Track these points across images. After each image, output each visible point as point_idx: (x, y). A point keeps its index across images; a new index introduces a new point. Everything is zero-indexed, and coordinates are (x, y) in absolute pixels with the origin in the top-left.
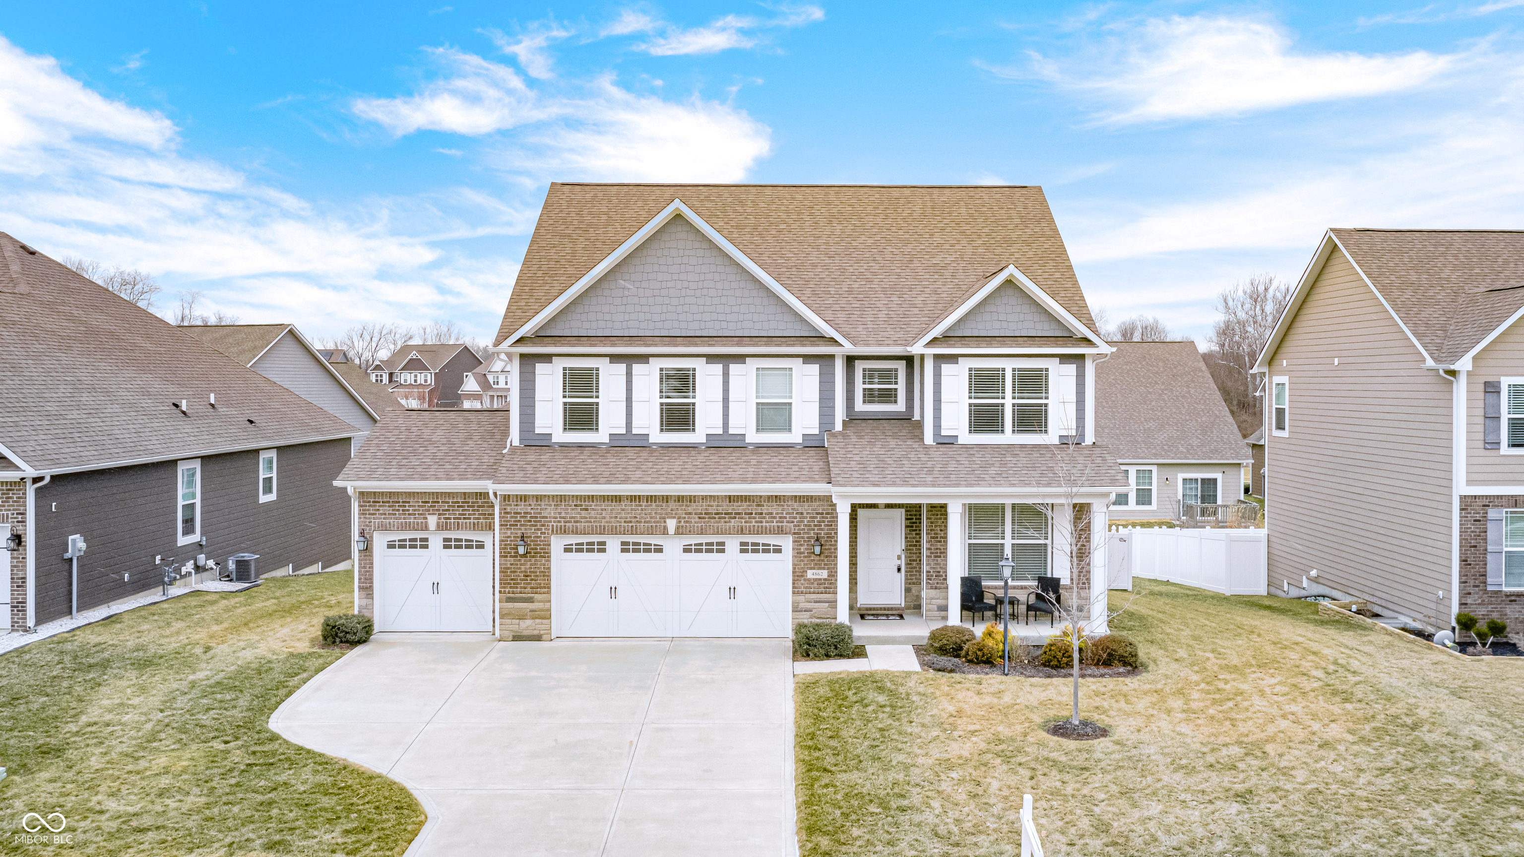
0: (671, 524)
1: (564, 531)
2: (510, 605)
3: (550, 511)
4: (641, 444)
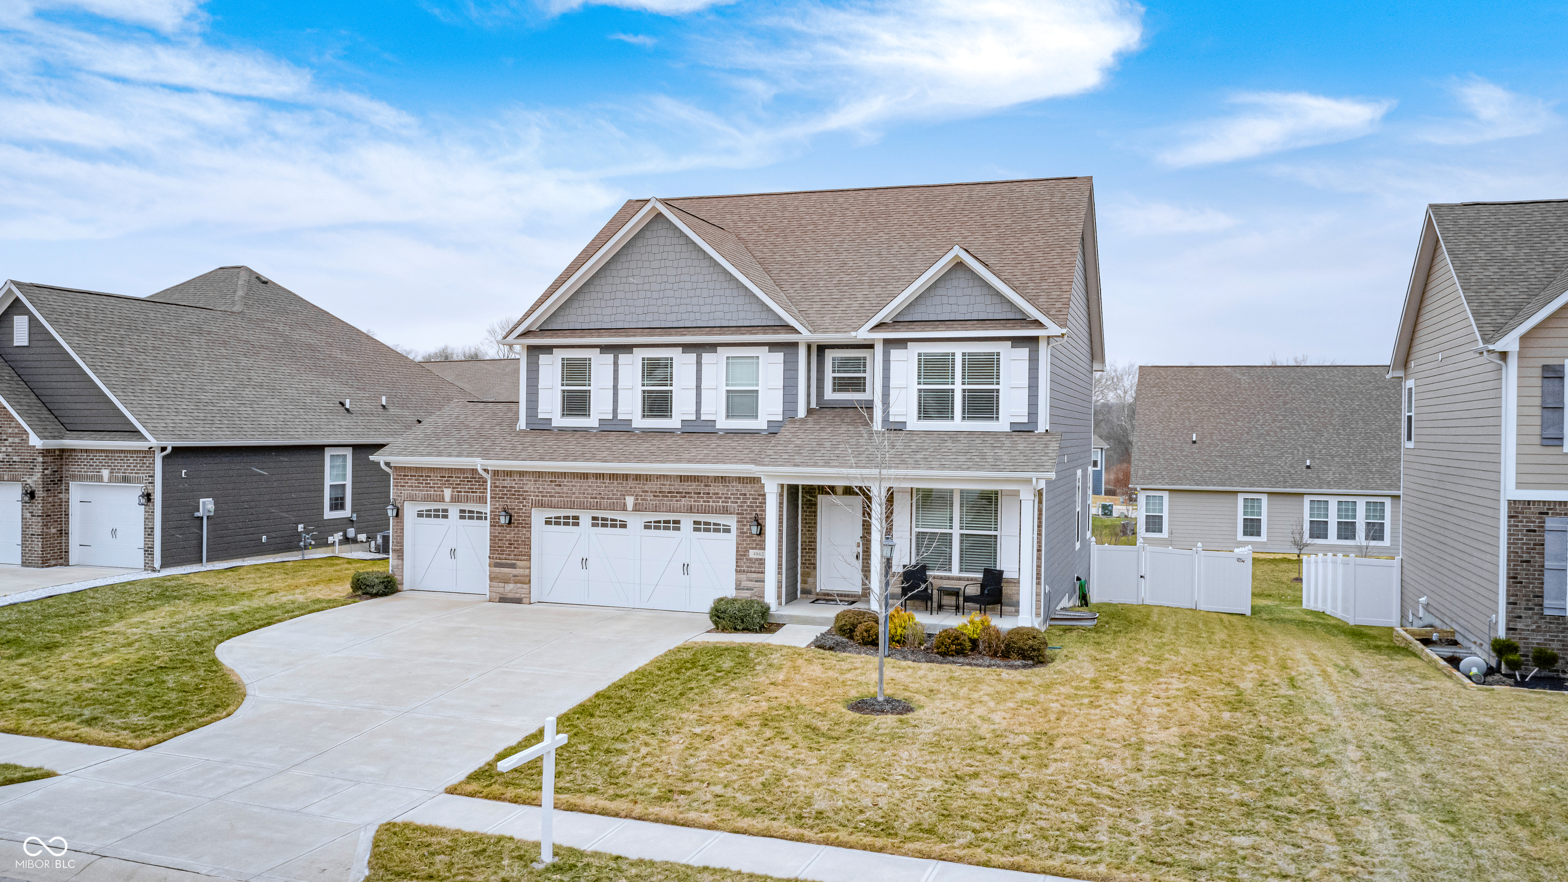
0: (630, 501)
1: (541, 505)
2: (497, 570)
3: (530, 486)
4: (624, 429)
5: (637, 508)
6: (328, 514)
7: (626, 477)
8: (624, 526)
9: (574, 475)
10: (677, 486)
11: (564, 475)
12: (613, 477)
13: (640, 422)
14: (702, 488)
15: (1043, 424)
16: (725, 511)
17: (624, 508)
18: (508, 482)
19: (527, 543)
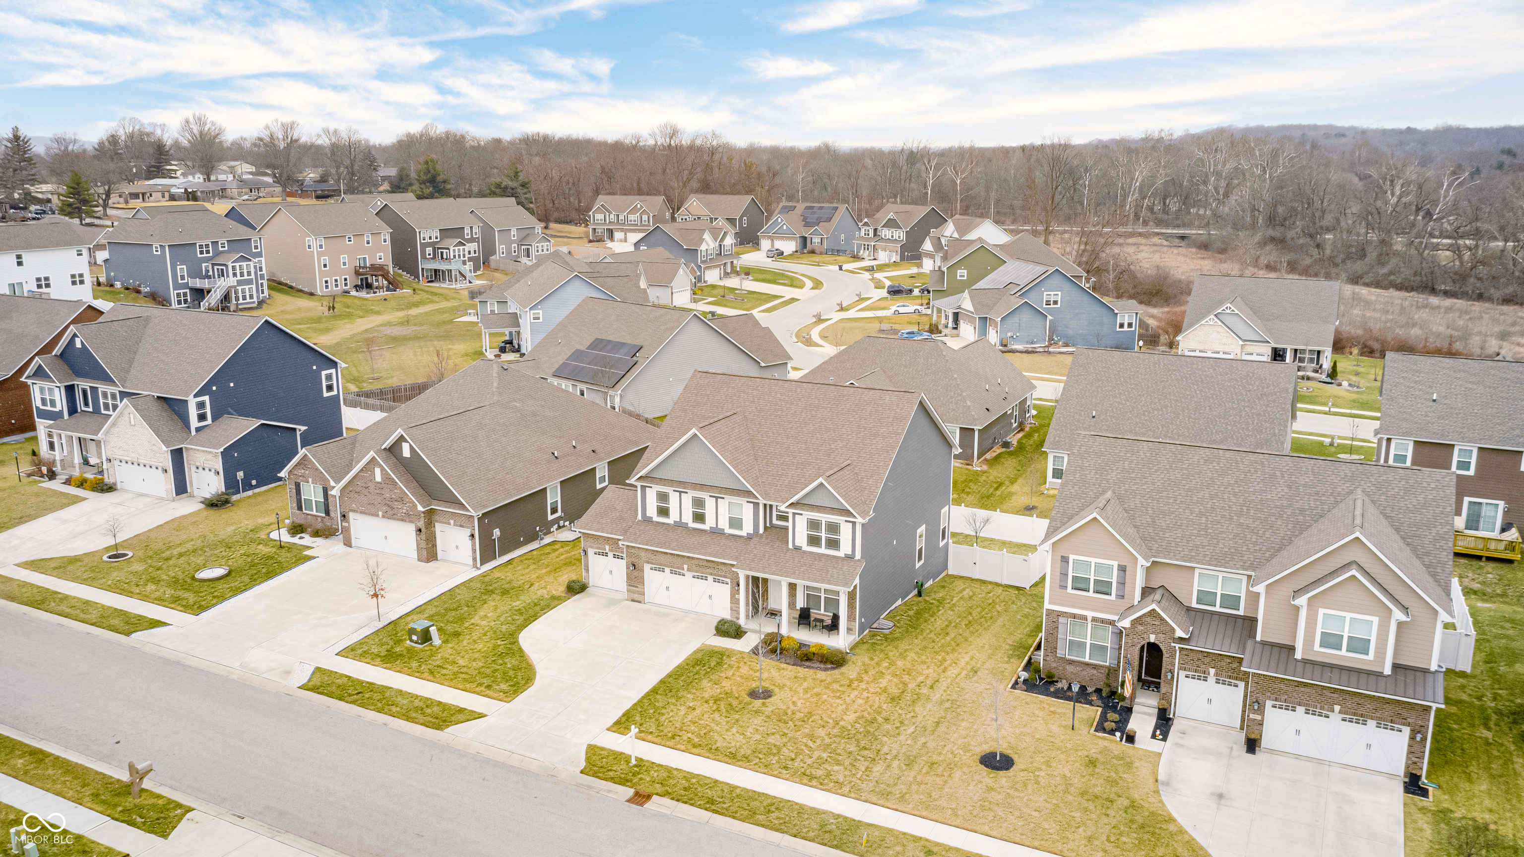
0: (686, 567)
1: (648, 563)
2: (630, 588)
3: (643, 554)
4: (685, 526)
5: (690, 571)
6: (550, 518)
8: (684, 575)
9: (665, 553)
10: (705, 564)
11: (660, 552)
12: (678, 556)
13: (692, 525)
14: (714, 566)
15: (858, 556)
16: (725, 577)
17: (683, 569)
18: (633, 551)
19: (643, 578)
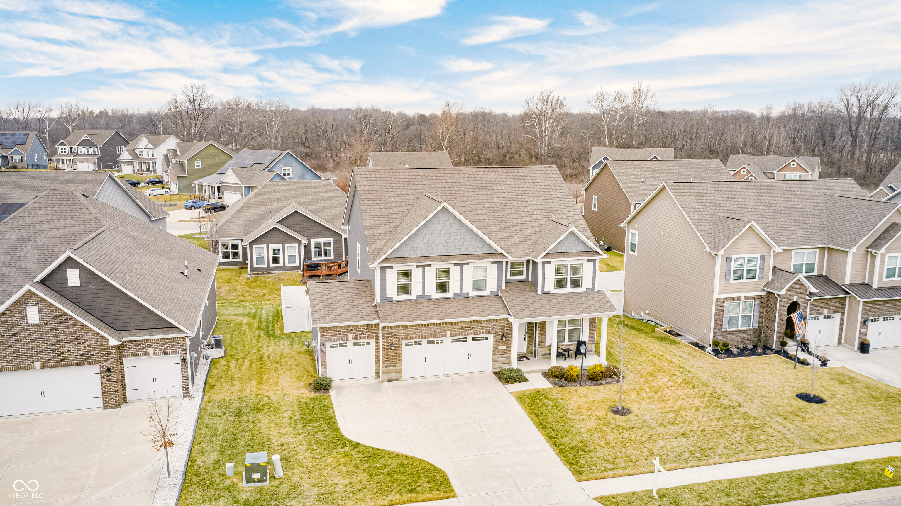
0: (448, 333)
2: (387, 368)
3: (401, 331)
4: (428, 299)
5: (451, 335)
7: (446, 324)
8: (442, 342)
9: (423, 325)
10: (469, 325)
11: (418, 325)
12: (440, 324)
13: (435, 295)
14: (479, 325)
15: (596, 288)
17: (446, 336)
18: (391, 331)
19: (400, 355)
